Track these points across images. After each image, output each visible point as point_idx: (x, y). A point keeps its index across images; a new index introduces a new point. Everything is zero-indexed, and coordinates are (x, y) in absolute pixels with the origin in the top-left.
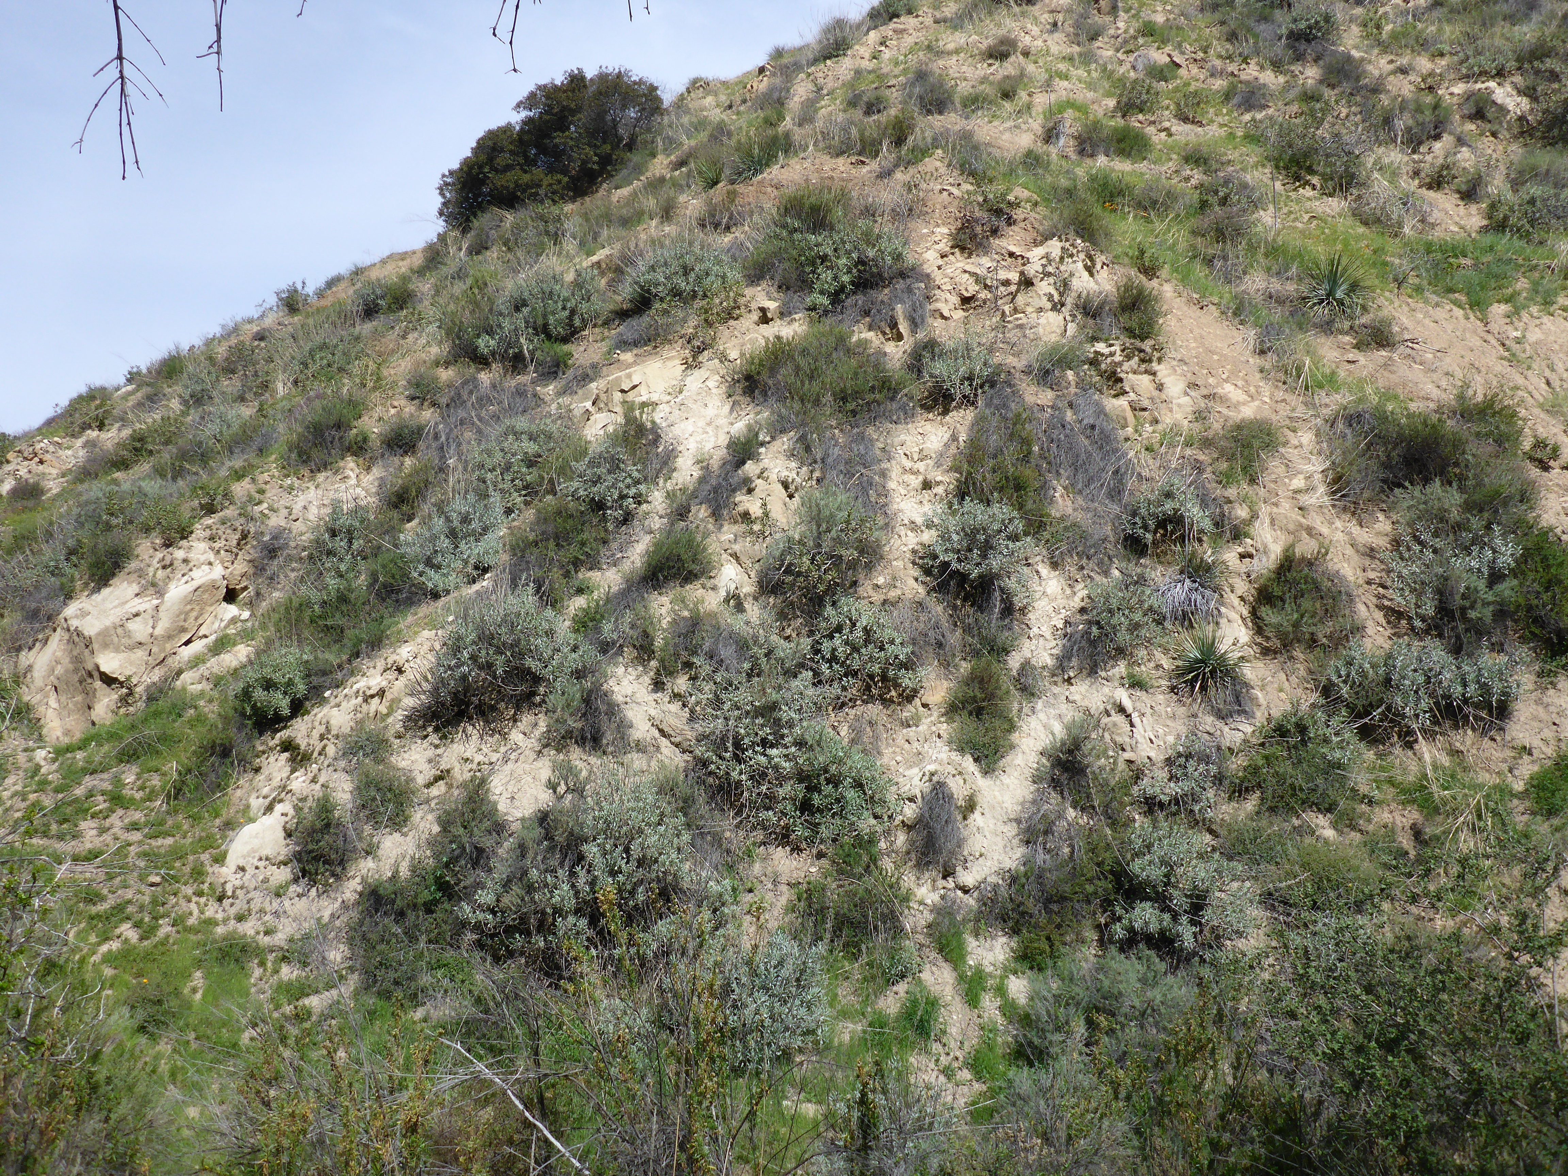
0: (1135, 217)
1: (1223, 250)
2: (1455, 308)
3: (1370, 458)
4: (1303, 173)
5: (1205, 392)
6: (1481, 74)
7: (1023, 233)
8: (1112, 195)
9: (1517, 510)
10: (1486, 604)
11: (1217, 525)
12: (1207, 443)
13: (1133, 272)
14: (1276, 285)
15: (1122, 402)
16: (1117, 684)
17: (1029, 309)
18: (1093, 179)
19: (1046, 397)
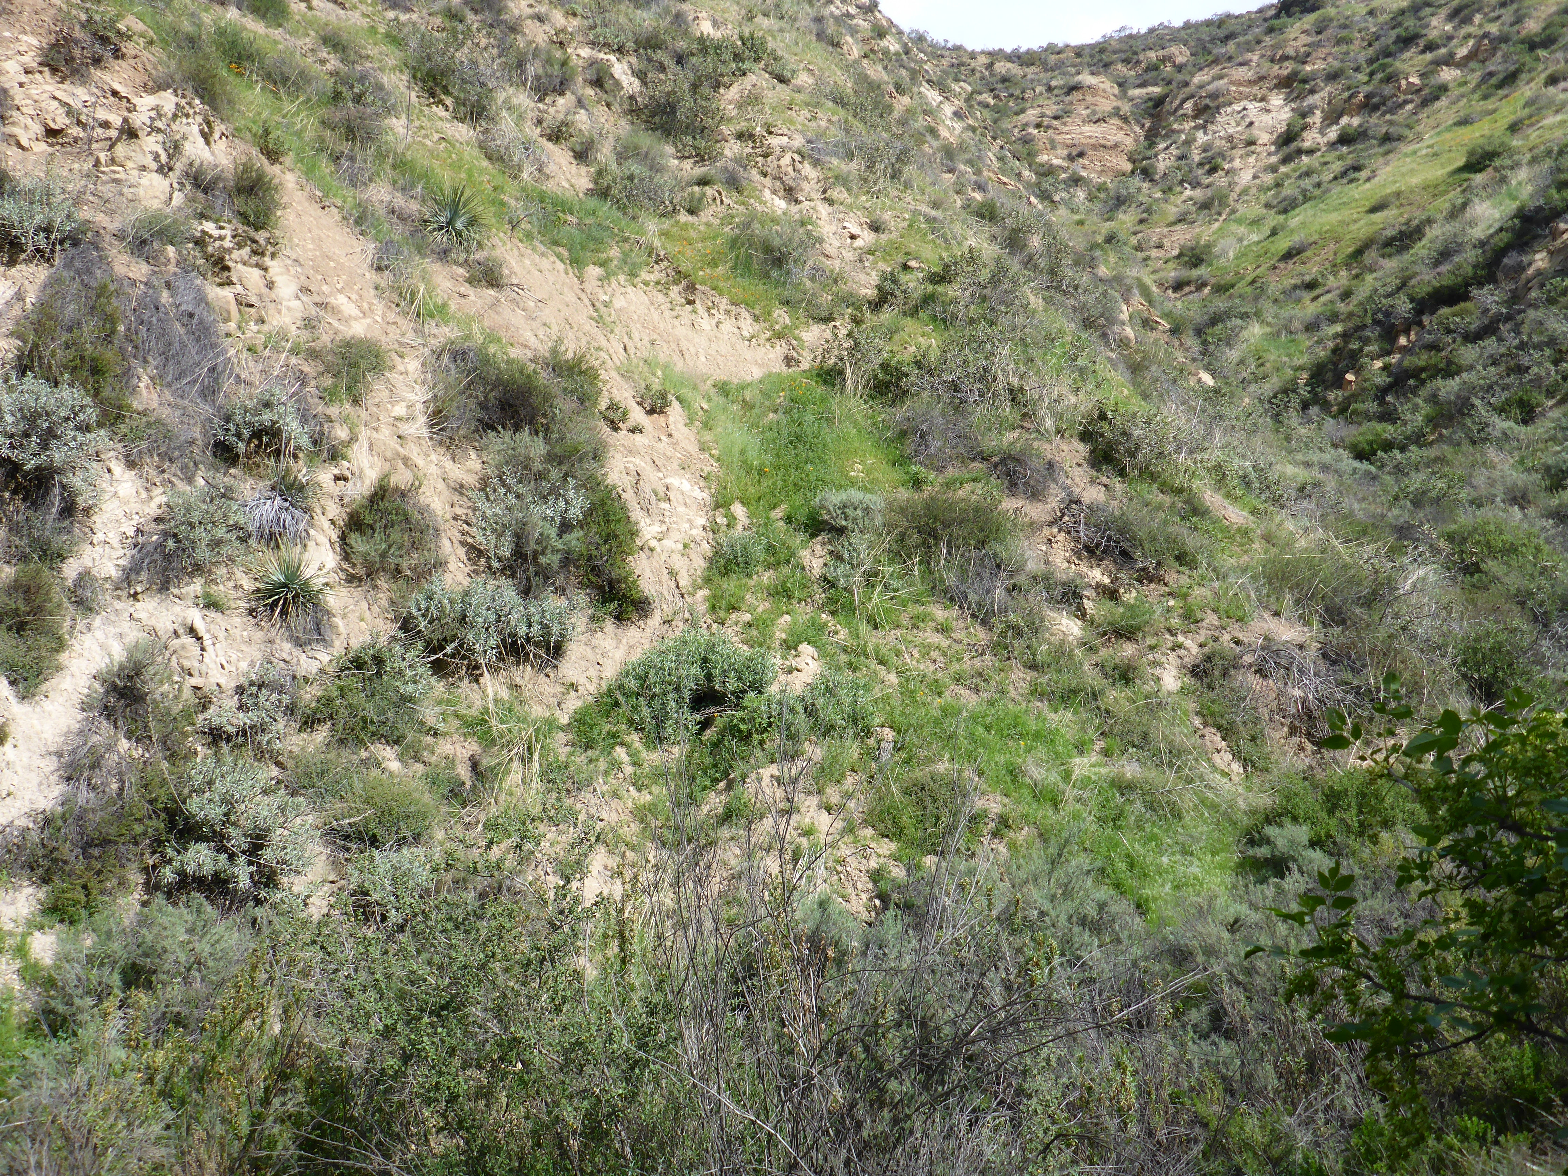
0: (263, 88)
1: (352, 150)
2: (558, 262)
3: (470, 396)
4: (438, 90)
5: (318, 299)
6: (604, 45)
7: (131, 72)
8: (239, 58)
9: (589, 465)
10: (555, 551)
11: (315, 443)
12: (313, 354)
13: (255, 152)
14: (400, 201)
15: (227, 293)
16: (190, 603)
17: (130, 164)
18: (221, 32)
19: (140, 270)
